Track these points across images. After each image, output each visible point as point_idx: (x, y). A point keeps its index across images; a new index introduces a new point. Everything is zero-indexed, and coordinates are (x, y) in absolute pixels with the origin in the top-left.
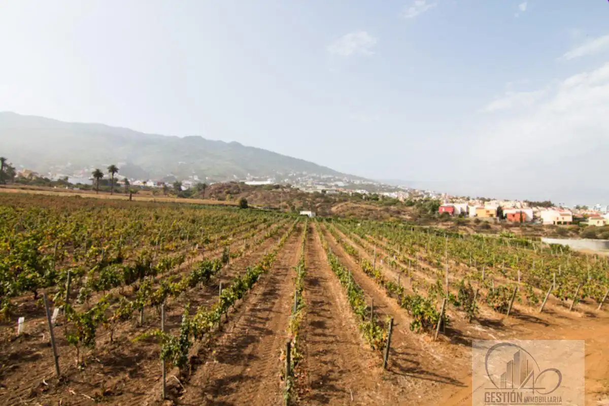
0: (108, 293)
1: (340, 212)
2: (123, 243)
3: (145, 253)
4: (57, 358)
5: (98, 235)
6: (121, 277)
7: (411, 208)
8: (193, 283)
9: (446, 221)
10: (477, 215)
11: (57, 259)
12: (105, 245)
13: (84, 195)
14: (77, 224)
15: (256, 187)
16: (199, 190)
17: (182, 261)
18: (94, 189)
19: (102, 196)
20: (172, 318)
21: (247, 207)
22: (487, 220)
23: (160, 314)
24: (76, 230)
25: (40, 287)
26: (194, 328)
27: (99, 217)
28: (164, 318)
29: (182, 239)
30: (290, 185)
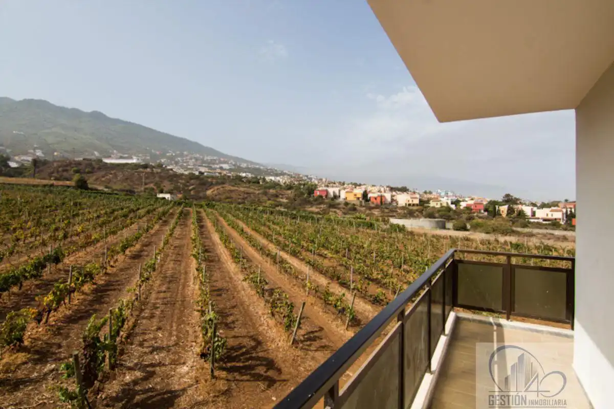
1: (216, 195)
7: (289, 192)
9: (320, 204)
10: (346, 198)
22: (355, 203)
30: (162, 165)
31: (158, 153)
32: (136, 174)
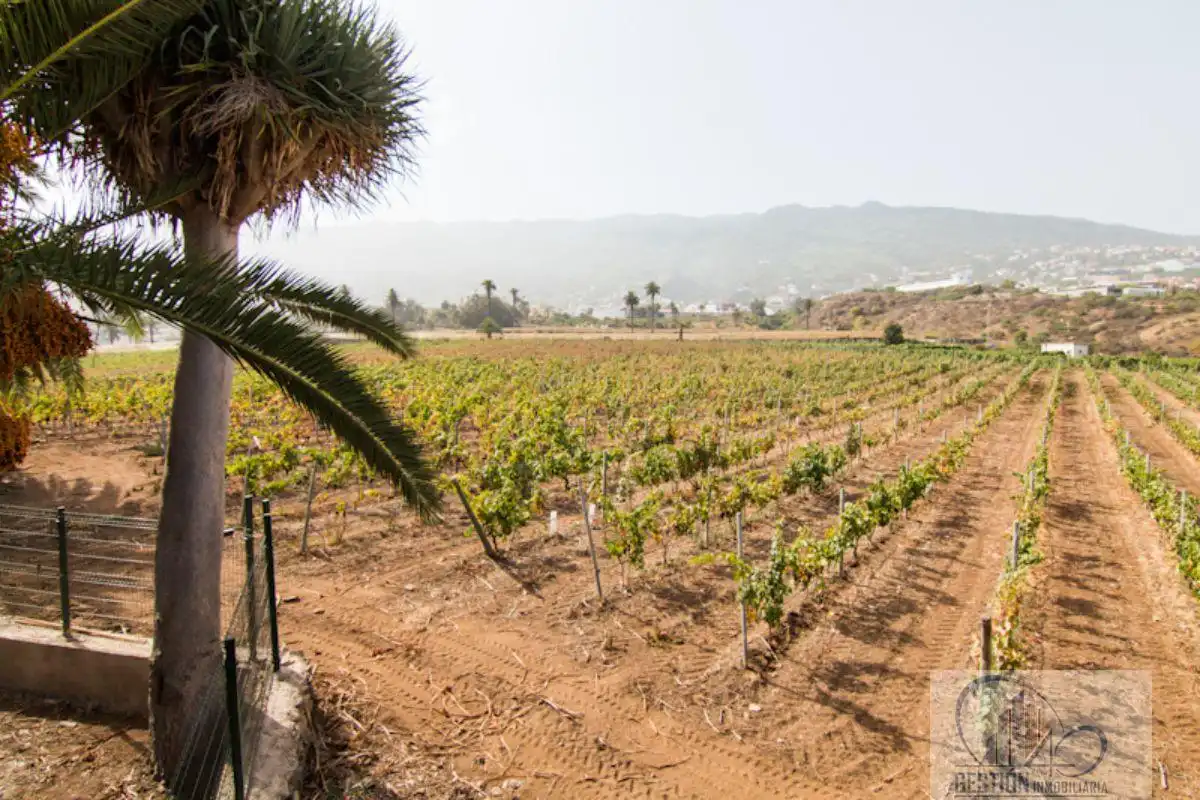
0: (655, 490)
1: (1168, 342)
2: (674, 412)
3: (707, 430)
4: (598, 572)
5: (638, 400)
6: (674, 467)
8: (791, 487)
11: (588, 434)
12: (648, 414)
13: (615, 336)
14: (609, 383)
15: (924, 294)
16: (800, 312)
17: (769, 446)
18: (628, 326)
19: (640, 336)
20: (754, 542)
21: (901, 341)
23: (735, 532)
24: (608, 391)
25: (570, 473)
26: (793, 563)
27: (637, 370)
28: (742, 542)
29: (770, 406)
30: (1013, 283)
31: (988, 258)
32: (962, 307)
